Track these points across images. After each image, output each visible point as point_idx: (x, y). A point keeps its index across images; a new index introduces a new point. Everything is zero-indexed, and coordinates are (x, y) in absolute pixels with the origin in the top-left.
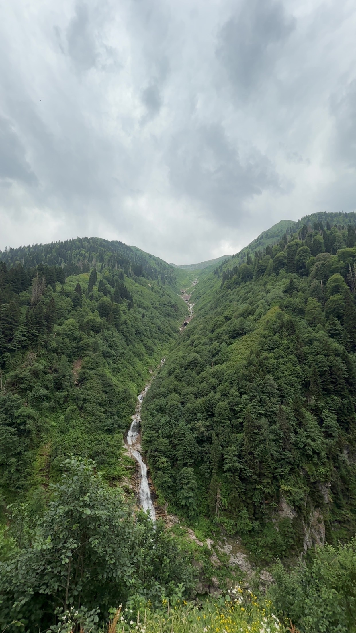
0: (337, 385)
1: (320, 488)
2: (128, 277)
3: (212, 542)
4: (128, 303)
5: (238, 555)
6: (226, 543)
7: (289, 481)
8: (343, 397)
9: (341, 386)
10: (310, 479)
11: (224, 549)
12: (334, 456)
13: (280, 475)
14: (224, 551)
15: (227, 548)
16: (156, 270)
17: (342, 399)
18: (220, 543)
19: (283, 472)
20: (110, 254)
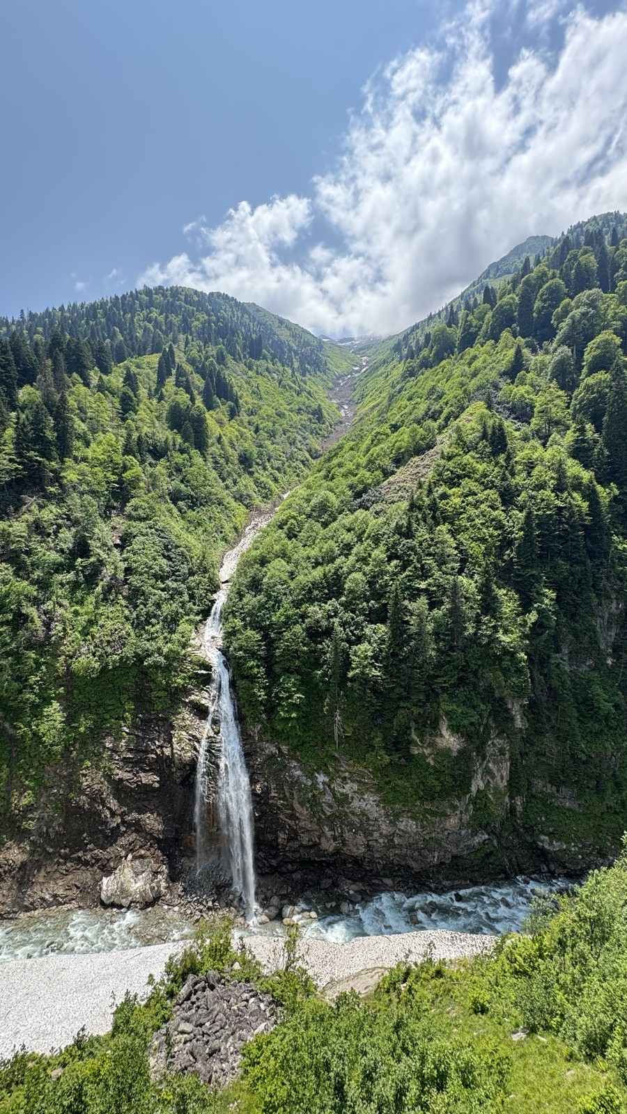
0: (567, 541)
1: (510, 706)
2: (234, 359)
3: (327, 779)
4: (230, 406)
5: (366, 797)
6: (349, 781)
7: (457, 696)
8: (574, 562)
9: (574, 543)
10: (493, 692)
11: (344, 788)
12: (544, 658)
13: (442, 688)
14: (345, 791)
15: (349, 788)
16: (290, 349)
17: (571, 566)
18: (339, 781)
19: (445, 682)
20: (203, 317)
